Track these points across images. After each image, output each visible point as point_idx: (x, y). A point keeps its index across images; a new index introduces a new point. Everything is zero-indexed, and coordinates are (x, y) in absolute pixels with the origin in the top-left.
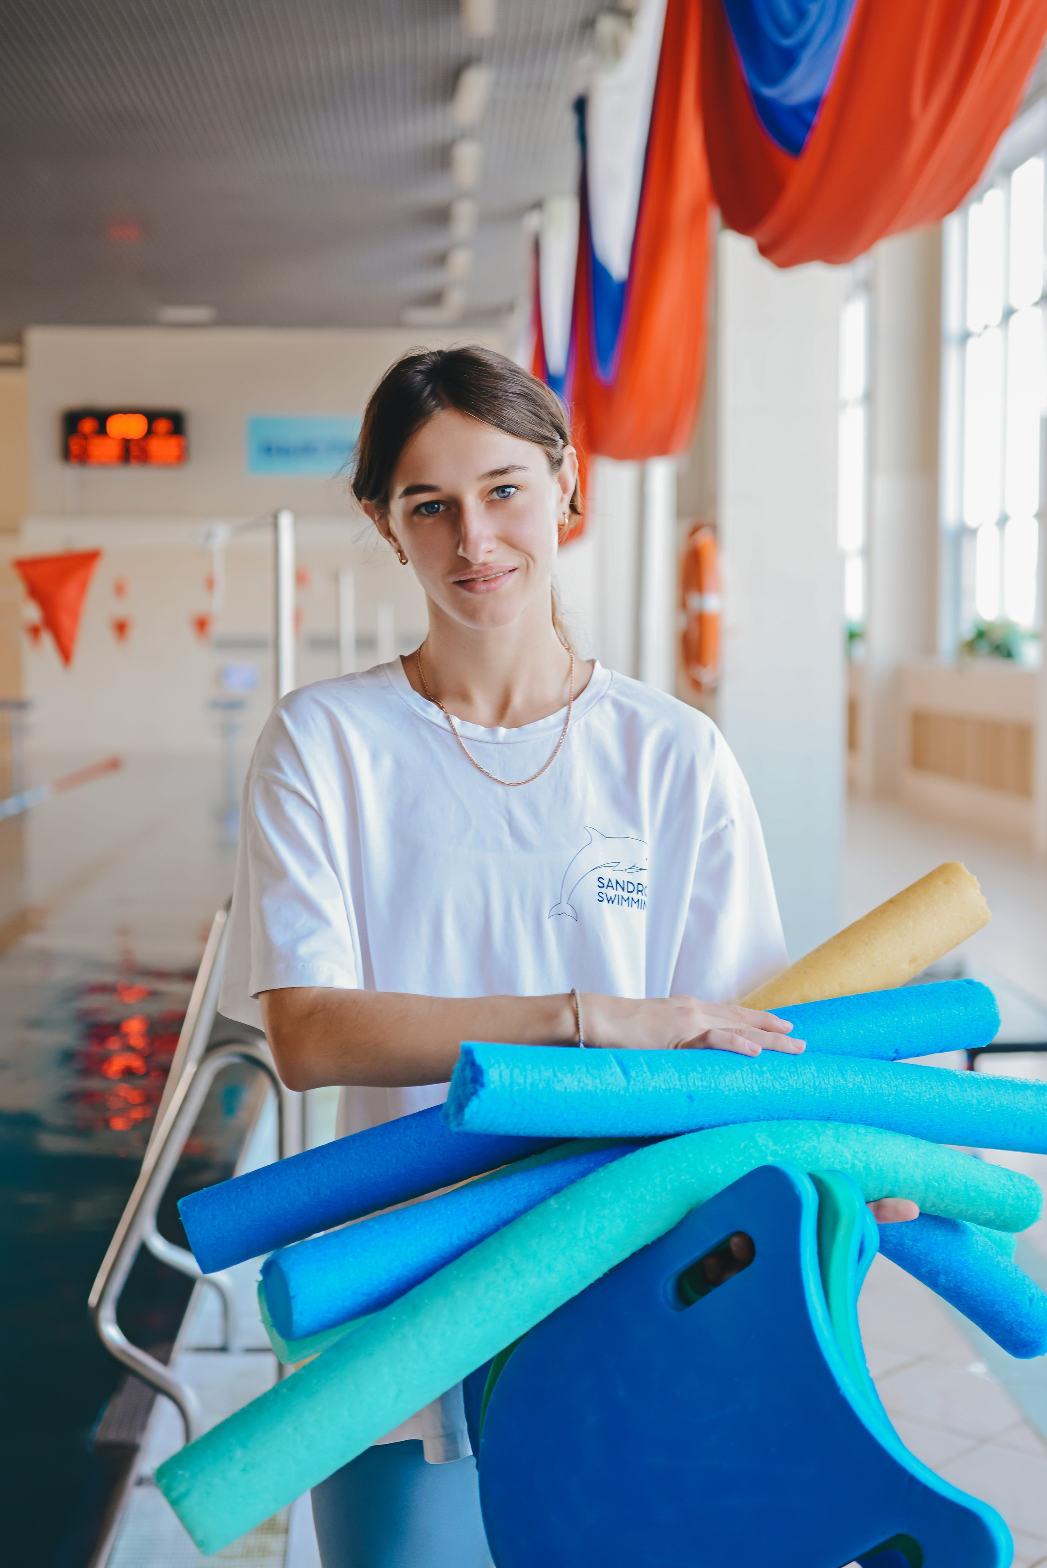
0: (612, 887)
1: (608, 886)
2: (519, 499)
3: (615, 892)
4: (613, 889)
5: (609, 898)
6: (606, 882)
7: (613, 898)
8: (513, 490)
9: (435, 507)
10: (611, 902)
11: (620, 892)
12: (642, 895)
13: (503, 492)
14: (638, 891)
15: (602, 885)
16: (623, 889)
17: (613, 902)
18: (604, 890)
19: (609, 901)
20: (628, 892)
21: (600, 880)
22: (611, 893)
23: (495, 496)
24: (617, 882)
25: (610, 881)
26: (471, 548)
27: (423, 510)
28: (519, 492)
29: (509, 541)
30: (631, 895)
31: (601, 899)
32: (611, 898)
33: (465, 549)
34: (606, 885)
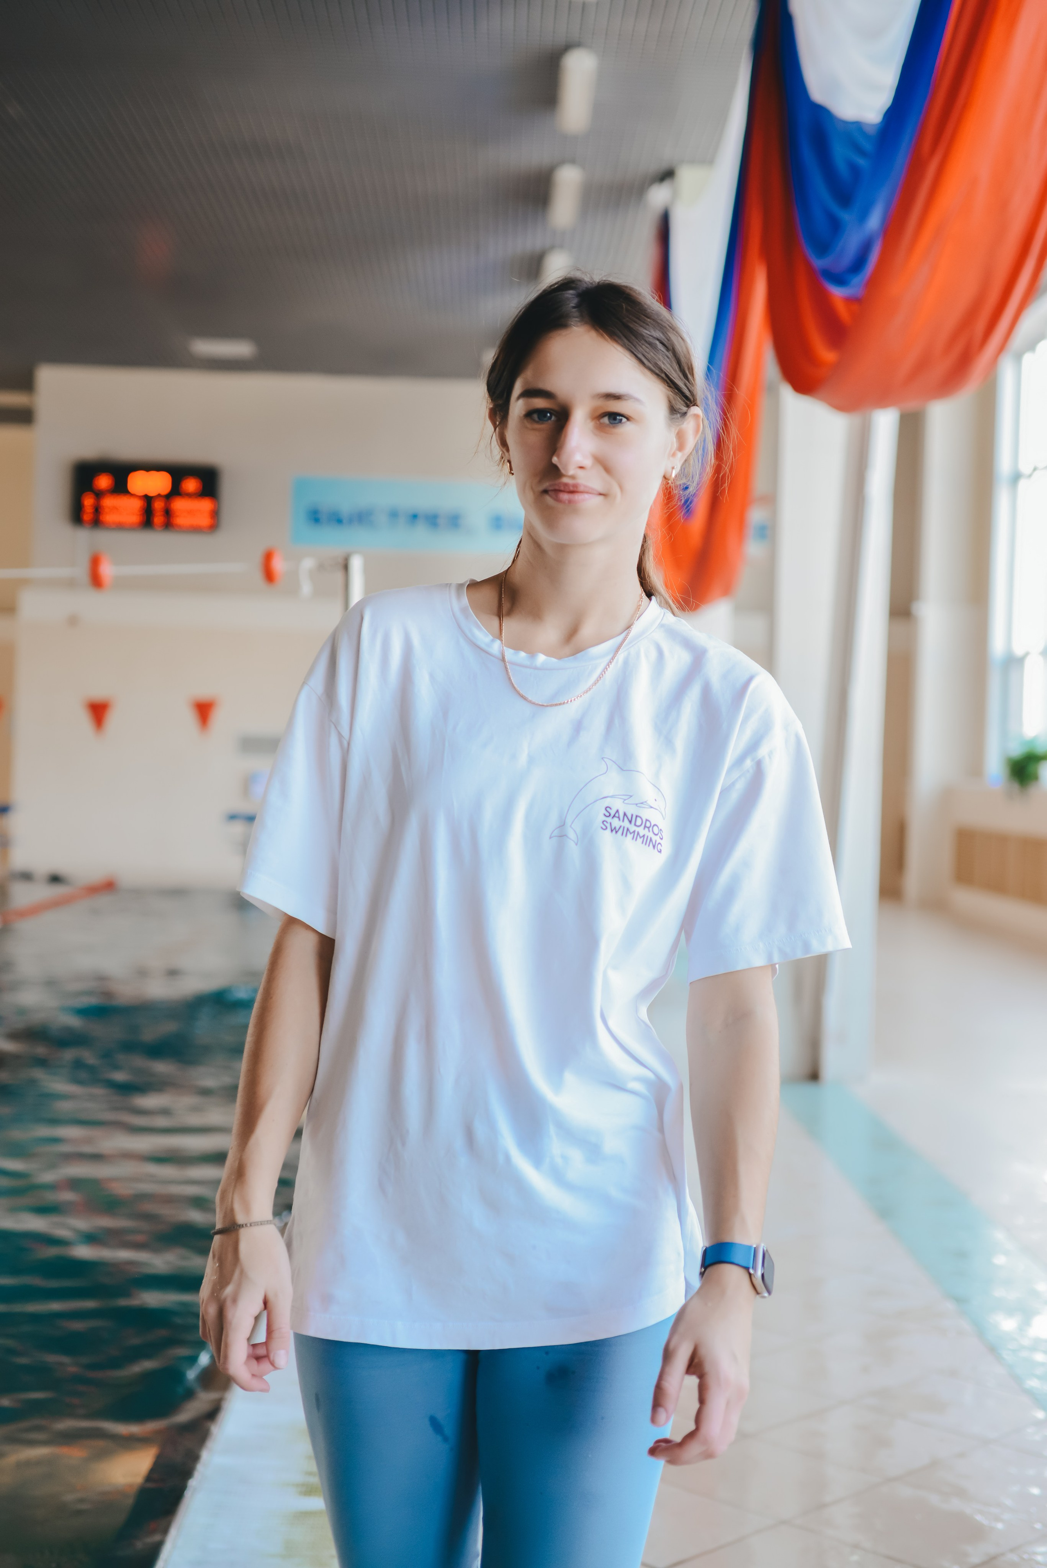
0: (619, 817)
1: (614, 816)
2: (626, 428)
3: (621, 823)
4: (619, 820)
5: (613, 828)
6: (613, 812)
7: (617, 829)
8: (624, 420)
9: (546, 415)
10: (614, 832)
11: (626, 824)
12: (649, 831)
13: (615, 419)
14: (645, 827)
15: (608, 814)
16: (630, 822)
17: (616, 832)
18: (609, 820)
19: (612, 831)
20: (635, 825)
21: (608, 809)
22: (616, 823)
23: (606, 420)
24: (625, 814)
25: (617, 811)
26: (564, 457)
27: (535, 416)
28: (628, 423)
29: (604, 465)
30: (637, 829)
31: (604, 827)
32: (615, 828)
33: (558, 457)
34: (612, 815)
